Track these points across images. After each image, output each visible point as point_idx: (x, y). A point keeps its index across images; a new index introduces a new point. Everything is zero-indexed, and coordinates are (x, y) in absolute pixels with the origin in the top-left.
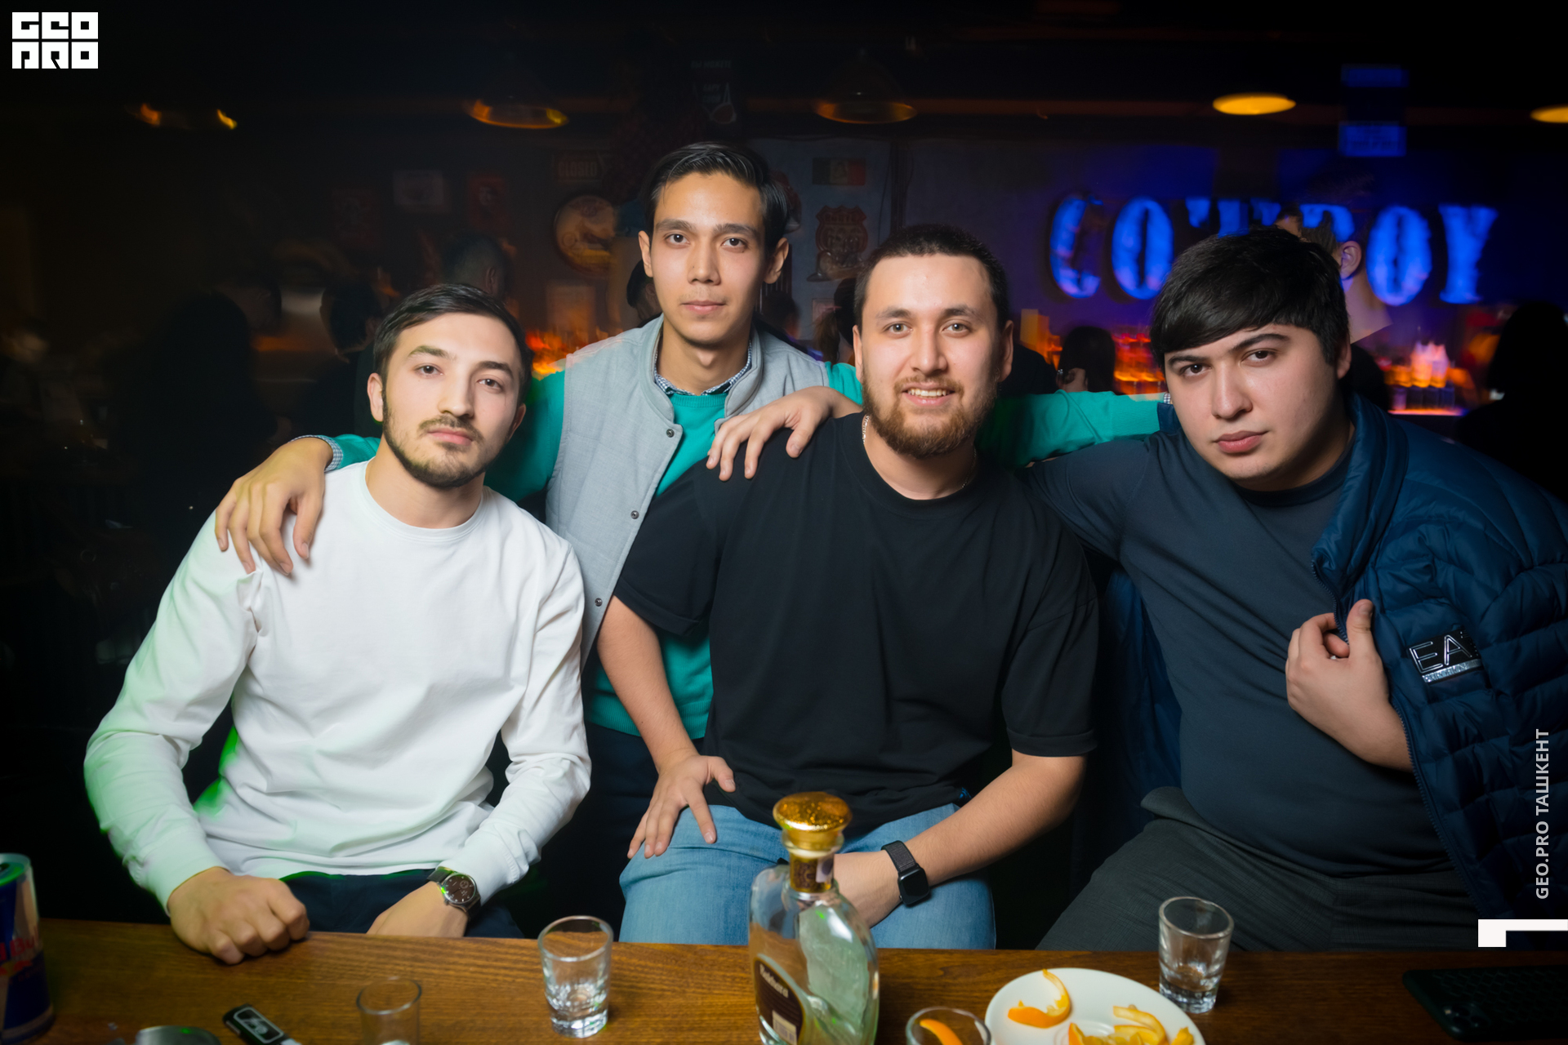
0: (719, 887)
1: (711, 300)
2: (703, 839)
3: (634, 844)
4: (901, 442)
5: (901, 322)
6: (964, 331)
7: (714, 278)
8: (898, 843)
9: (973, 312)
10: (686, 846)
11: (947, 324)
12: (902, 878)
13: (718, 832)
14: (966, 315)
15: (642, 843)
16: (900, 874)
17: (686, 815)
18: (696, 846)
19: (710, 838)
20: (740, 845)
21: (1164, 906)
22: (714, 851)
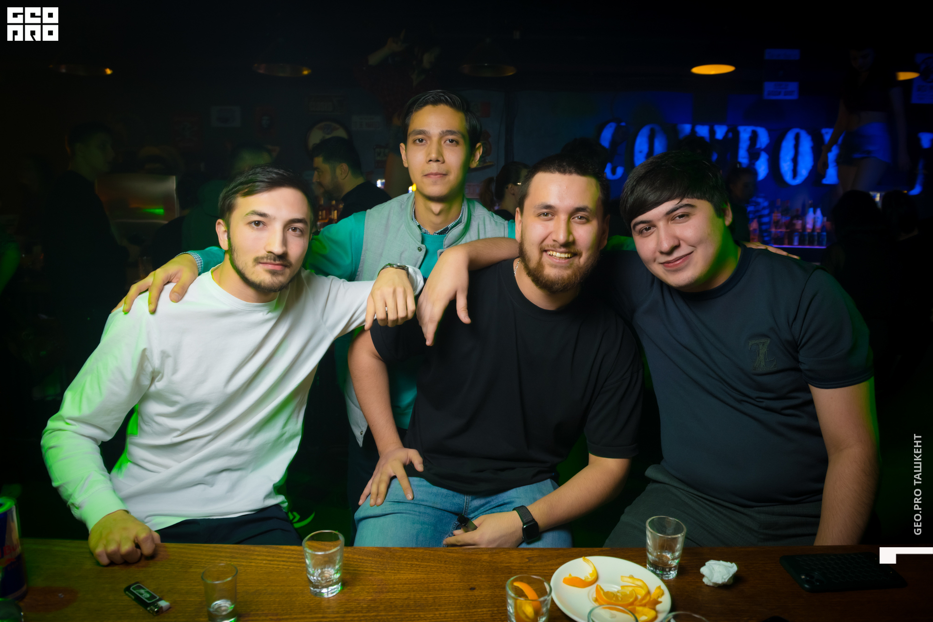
0: (414, 523)
1: (439, 172)
2: (405, 496)
3: (363, 497)
4: (541, 282)
5: (548, 212)
6: (584, 220)
7: (440, 159)
8: (523, 507)
9: (591, 211)
10: (395, 501)
11: (576, 216)
12: (525, 527)
13: (414, 493)
14: (587, 212)
15: (367, 497)
16: (524, 525)
17: (394, 482)
18: (401, 501)
19: (410, 497)
20: (427, 501)
21: (649, 521)
22: (411, 504)
